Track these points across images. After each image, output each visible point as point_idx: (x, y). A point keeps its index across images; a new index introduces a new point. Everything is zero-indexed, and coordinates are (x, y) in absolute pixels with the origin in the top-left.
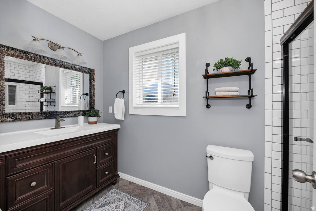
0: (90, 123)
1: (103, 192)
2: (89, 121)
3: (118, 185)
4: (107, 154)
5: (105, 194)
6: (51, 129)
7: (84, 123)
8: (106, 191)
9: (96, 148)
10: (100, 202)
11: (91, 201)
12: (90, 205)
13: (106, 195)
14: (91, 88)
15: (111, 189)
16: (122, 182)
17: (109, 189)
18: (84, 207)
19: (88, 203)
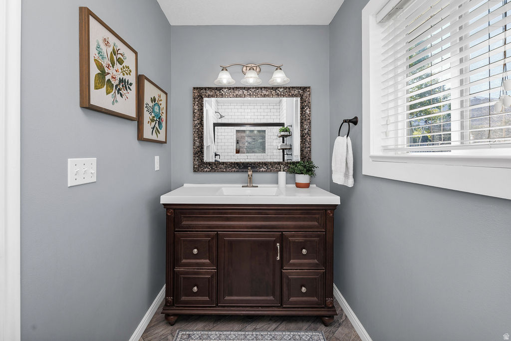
0: (299, 186)
1: (300, 325)
2: (297, 181)
3: (334, 333)
4: (304, 251)
5: (300, 330)
6: (243, 187)
7: (286, 184)
8: (306, 325)
9: (282, 232)
10: (282, 337)
11: (274, 326)
12: (269, 330)
13: (299, 334)
14: (303, 121)
15: (315, 330)
16: (346, 331)
17: (313, 325)
18: (261, 326)
19: (269, 326)
